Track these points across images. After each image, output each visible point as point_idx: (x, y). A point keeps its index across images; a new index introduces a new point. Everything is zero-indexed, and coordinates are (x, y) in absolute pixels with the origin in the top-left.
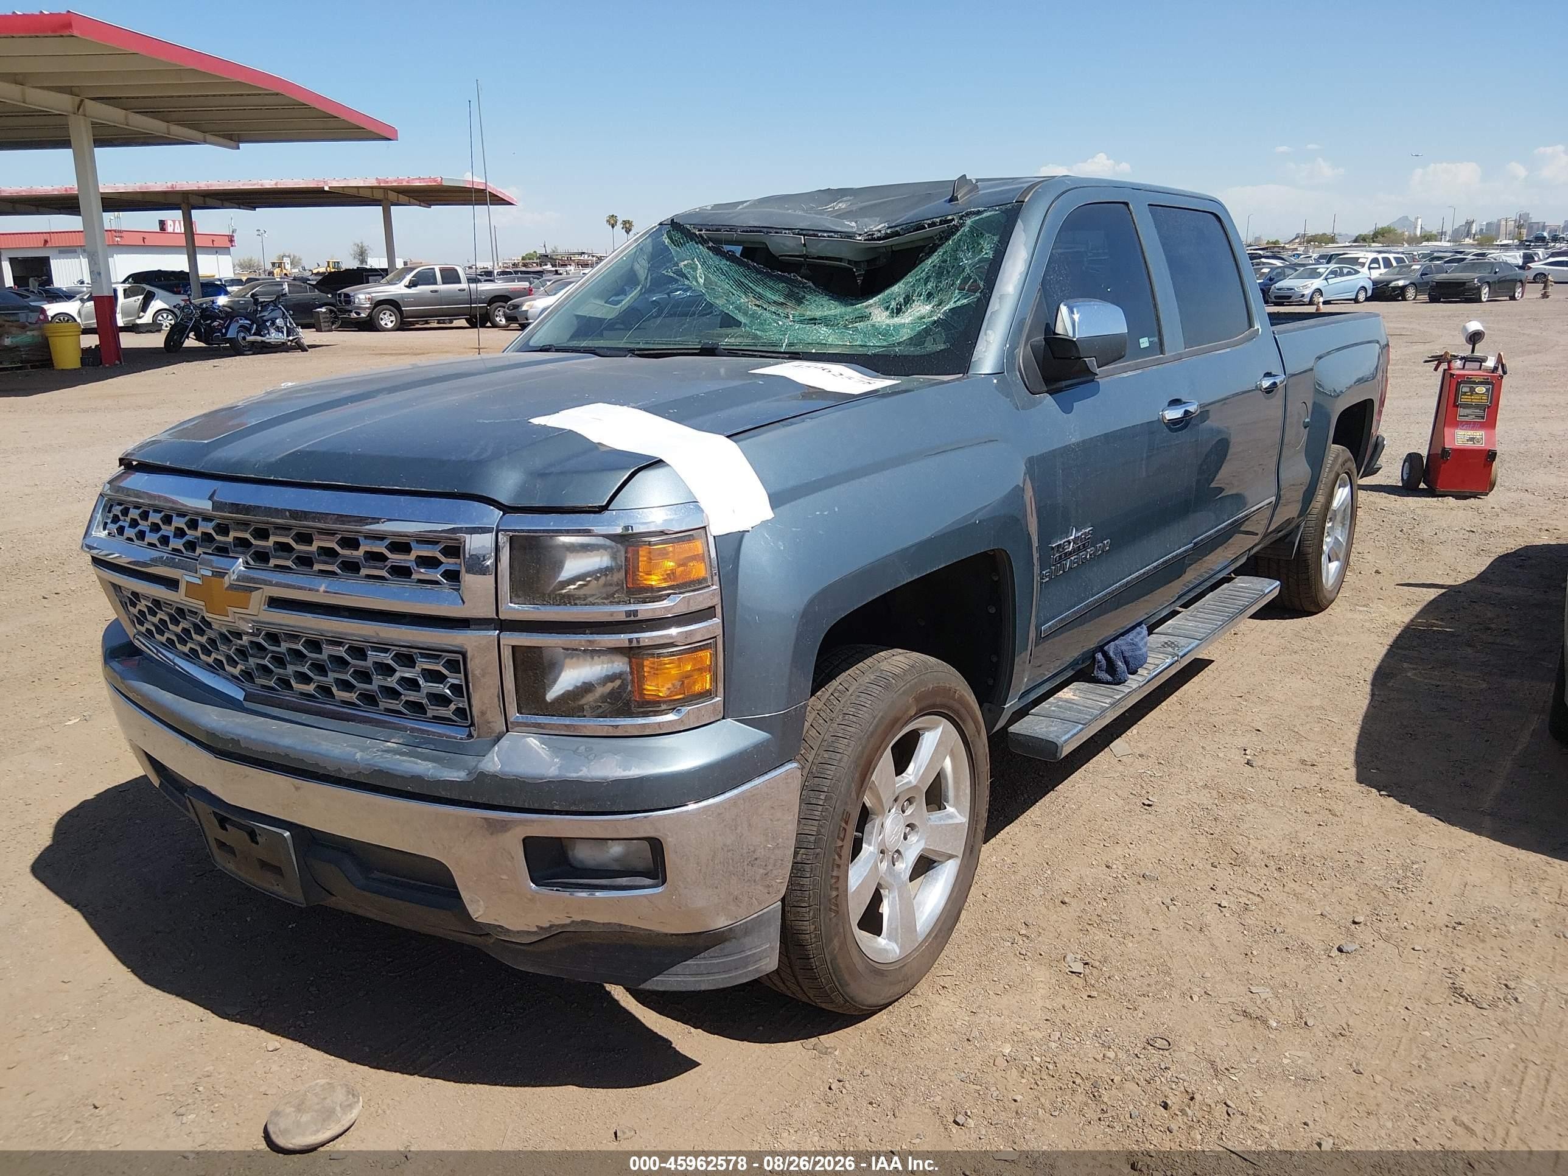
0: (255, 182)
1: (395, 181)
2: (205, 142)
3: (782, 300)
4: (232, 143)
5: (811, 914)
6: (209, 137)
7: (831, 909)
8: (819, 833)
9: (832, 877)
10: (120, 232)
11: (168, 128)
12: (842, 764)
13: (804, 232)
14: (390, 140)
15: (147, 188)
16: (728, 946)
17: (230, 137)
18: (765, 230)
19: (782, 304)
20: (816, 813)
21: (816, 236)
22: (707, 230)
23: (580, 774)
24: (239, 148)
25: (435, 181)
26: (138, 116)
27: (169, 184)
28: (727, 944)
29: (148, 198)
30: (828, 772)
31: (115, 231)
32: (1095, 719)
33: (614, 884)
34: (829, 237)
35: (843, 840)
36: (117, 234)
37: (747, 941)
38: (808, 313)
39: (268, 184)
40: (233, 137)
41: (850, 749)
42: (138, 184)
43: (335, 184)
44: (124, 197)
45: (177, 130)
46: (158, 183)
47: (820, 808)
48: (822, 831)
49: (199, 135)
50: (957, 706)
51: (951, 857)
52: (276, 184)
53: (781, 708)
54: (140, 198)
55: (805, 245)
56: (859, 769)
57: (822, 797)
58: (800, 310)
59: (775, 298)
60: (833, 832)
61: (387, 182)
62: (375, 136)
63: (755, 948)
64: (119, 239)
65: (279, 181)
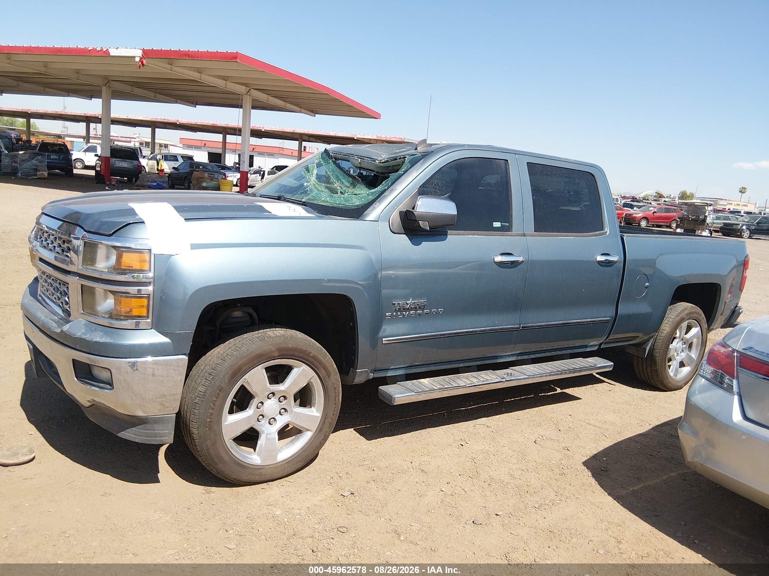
0: (327, 132)
1: (385, 138)
2: (301, 112)
3: (349, 185)
4: (313, 114)
5: (197, 426)
6: (303, 110)
7: (206, 426)
8: (205, 392)
9: (208, 412)
10: (283, 148)
11: (285, 105)
12: (224, 366)
13: (361, 157)
14: (377, 119)
15: (284, 130)
16: (148, 426)
17: (312, 111)
18: (349, 155)
19: (347, 187)
20: (207, 383)
21: (363, 159)
22: (334, 154)
23: (86, 336)
24: (315, 116)
25: (401, 139)
26: (273, 98)
27: (293, 129)
28: (147, 425)
29: (285, 134)
30: (217, 368)
31: (281, 148)
32: (424, 392)
33: (98, 385)
34: (367, 160)
35: (217, 398)
36: (282, 149)
37: (156, 426)
38: (355, 192)
39: (332, 134)
40: (313, 111)
41: (230, 361)
42: (281, 128)
43: (359, 137)
44: (275, 133)
45: (289, 106)
46: (289, 129)
47: (209, 382)
48: (207, 391)
49: (299, 109)
50: (312, 360)
51: (308, 430)
52: (335, 134)
53: (179, 330)
54: (282, 134)
55: (360, 163)
56: (232, 370)
57: (211, 377)
58: (353, 190)
59: (347, 184)
60: (212, 393)
61: (381, 138)
62: (371, 117)
63: (161, 430)
64: (282, 151)
65: (337, 133)
